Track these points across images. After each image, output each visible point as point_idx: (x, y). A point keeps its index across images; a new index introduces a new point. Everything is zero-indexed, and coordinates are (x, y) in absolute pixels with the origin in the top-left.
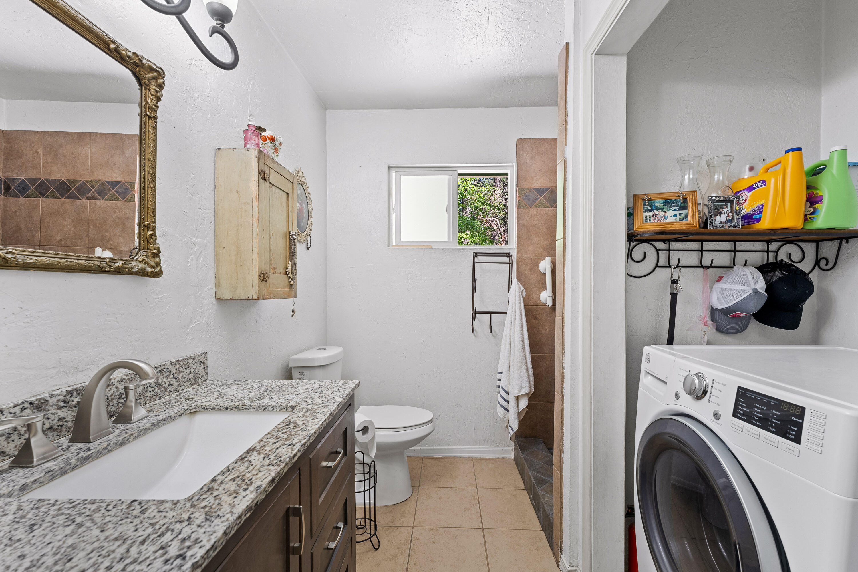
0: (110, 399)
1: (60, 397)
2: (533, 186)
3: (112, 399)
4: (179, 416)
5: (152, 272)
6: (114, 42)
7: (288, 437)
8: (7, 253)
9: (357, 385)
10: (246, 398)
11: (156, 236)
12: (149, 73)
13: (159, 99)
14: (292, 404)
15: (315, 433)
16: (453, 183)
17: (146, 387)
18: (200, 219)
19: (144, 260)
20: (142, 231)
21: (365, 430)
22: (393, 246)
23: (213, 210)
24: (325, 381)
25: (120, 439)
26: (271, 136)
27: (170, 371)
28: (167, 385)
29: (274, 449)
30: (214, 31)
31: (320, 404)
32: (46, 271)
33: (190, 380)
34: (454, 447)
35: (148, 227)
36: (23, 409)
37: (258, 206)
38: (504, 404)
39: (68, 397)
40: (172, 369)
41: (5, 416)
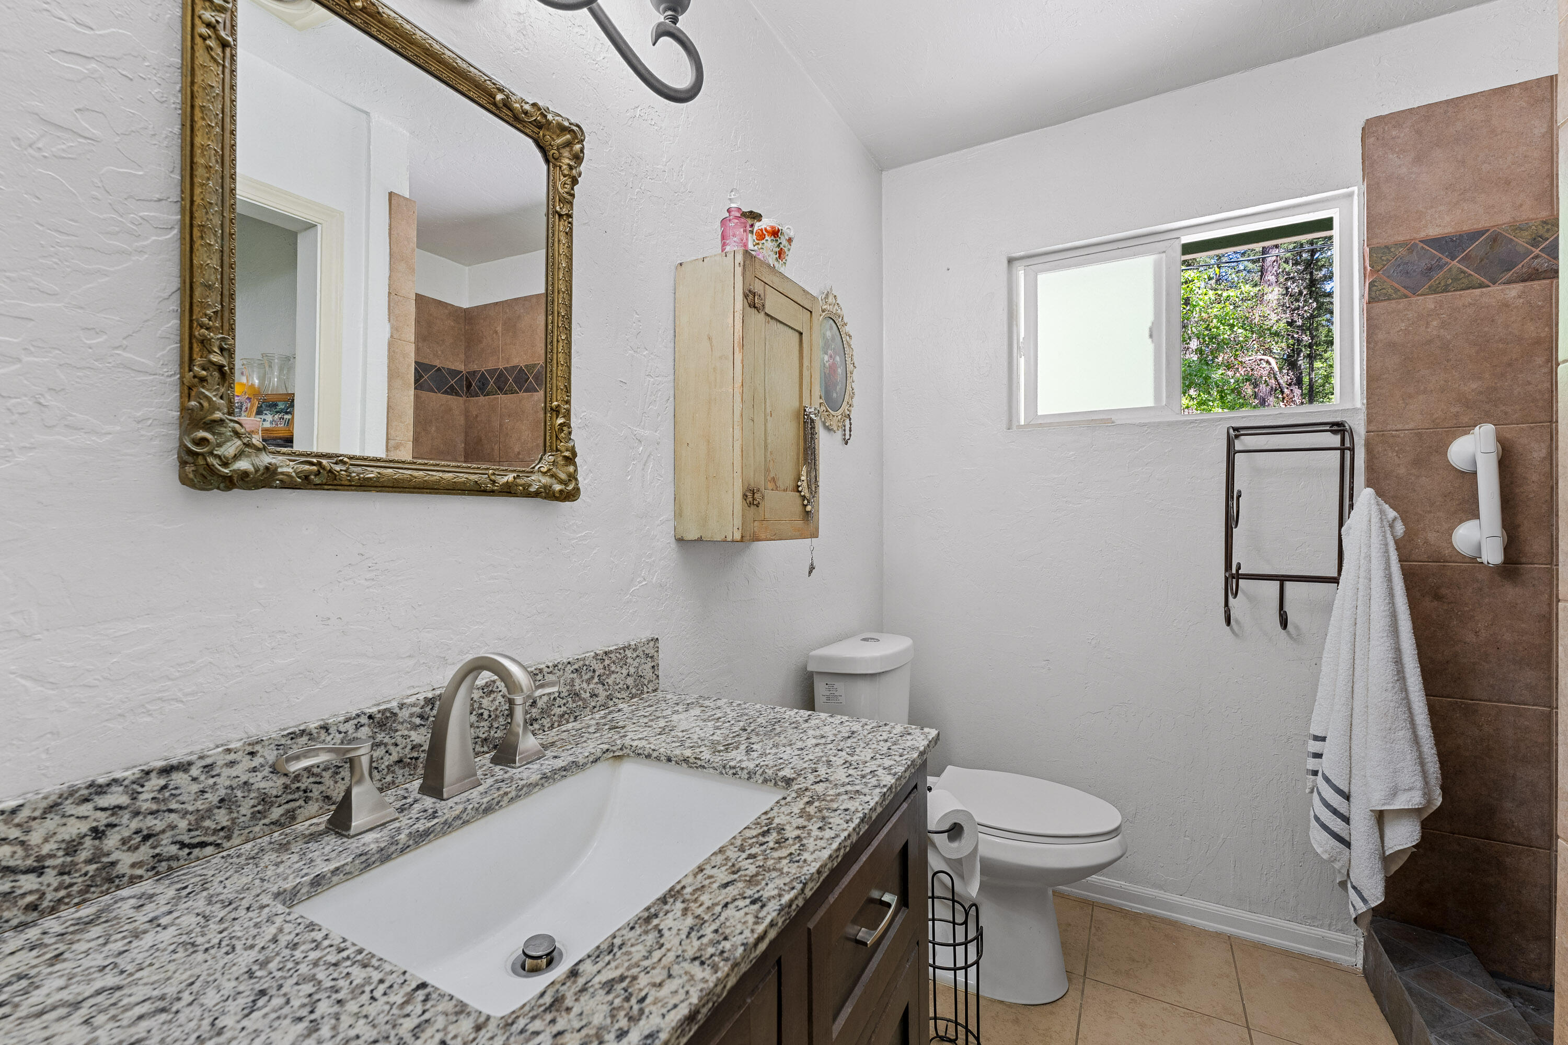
0: (493, 716)
1: (414, 709)
2: (1422, 235)
3: (497, 716)
4: (592, 762)
5: (561, 491)
6: (501, 90)
7: (757, 874)
8: (336, 463)
9: (933, 743)
10: (706, 742)
11: (569, 427)
12: (558, 136)
13: (575, 181)
14: (787, 772)
15: (819, 872)
16: (1168, 268)
17: (552, 697)
18: (649, 393)
19: (549, 470)
20: (548, 419)
21: (955, 831)
22: (1019, 426)
23: (672, 377)
24: (864, 720)
25: (485, 800)
26: (772, 227)
27: (594, 671)
28: (588, 695)
29: (717, 904)
30: (661, 32)
31: (843, 785)
32: (395, 492)
33: (628, 688)
34: (1175, 898)
35: (556, 411)
36: (358, 726)
37: (742, 360)
38: (1337, 825)
39: (427, 709)
40: (596, 668)
41: (331, 736)
